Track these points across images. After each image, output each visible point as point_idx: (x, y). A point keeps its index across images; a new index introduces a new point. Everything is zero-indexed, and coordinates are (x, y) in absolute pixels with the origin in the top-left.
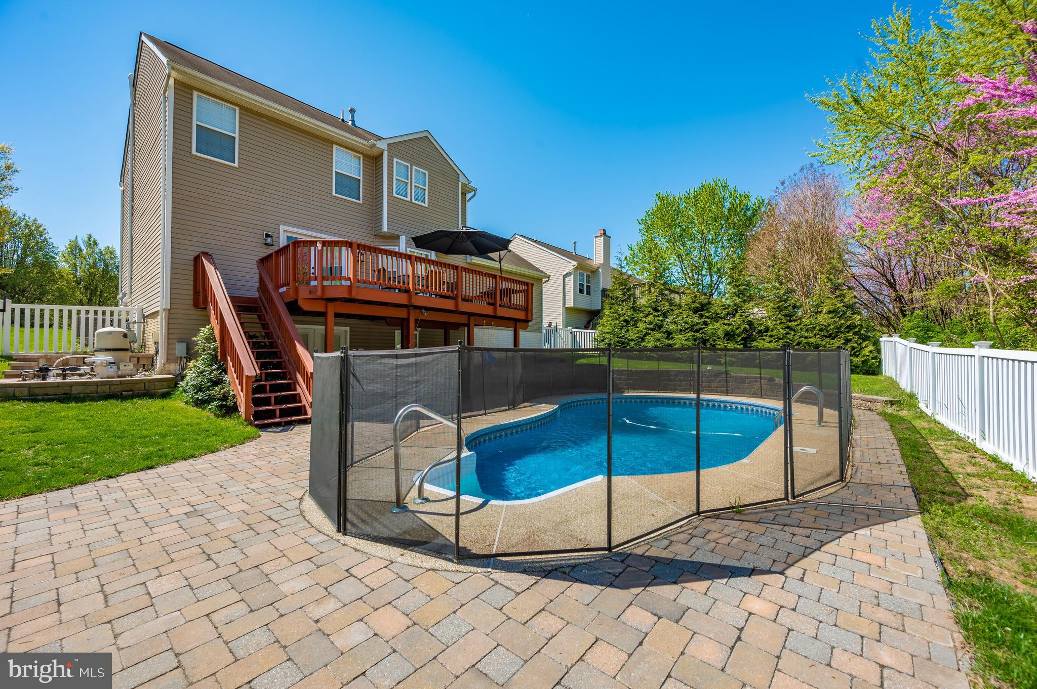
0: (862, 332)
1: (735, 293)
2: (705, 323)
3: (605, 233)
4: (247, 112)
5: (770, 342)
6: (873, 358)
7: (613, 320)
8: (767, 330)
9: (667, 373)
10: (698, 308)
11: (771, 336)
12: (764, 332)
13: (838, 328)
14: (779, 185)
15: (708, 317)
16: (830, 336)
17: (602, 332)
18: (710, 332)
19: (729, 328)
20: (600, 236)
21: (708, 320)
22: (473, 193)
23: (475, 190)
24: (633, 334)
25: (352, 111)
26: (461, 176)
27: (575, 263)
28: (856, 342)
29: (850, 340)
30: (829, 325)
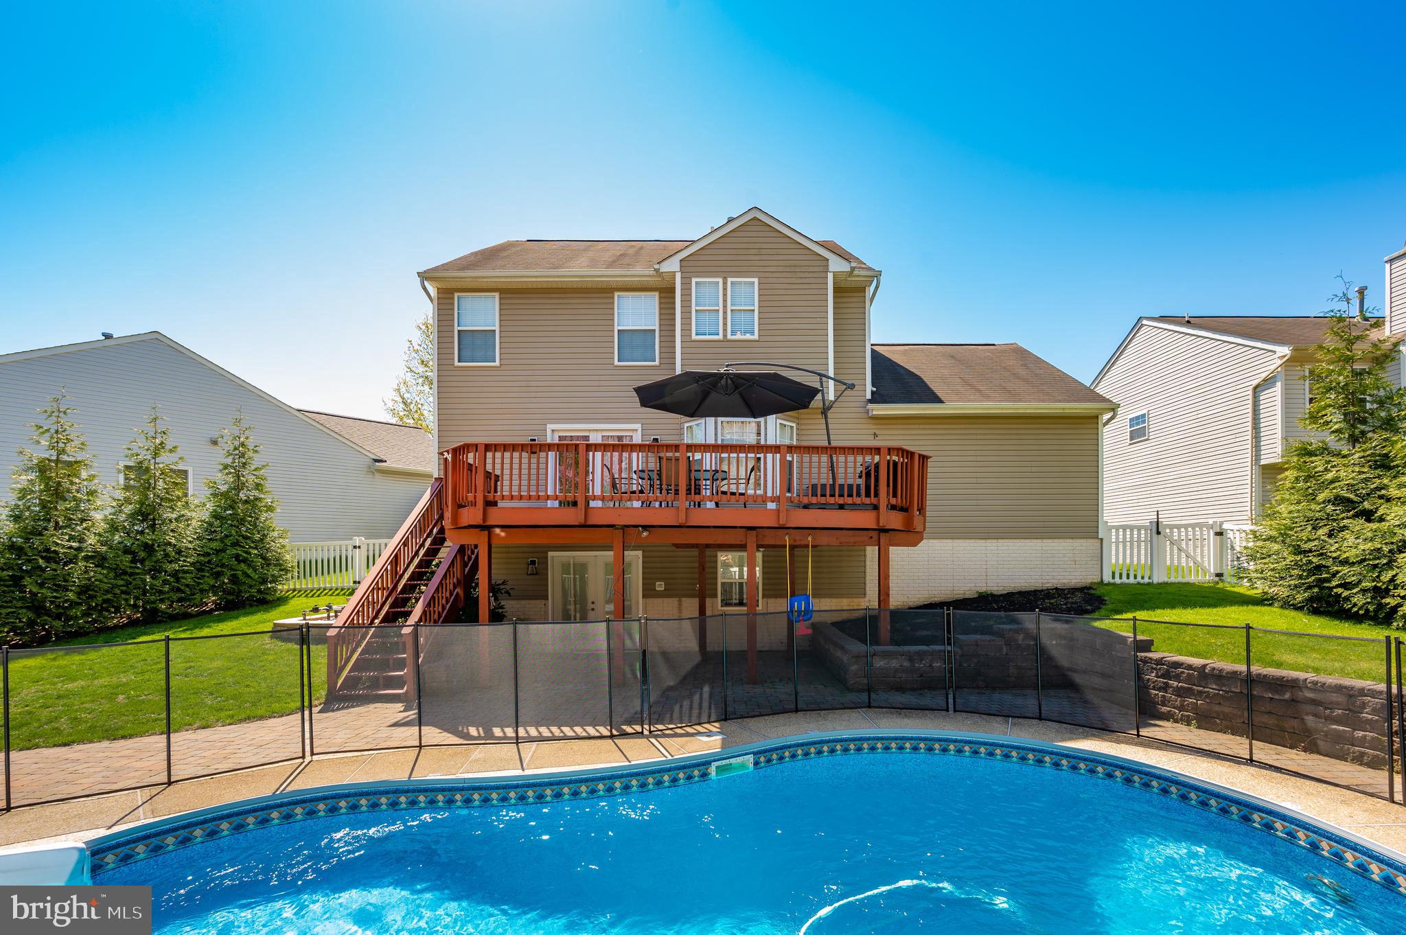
4: (509, 294)
23: (879, 276)
26: (833, 259)
27: (1285, 351)
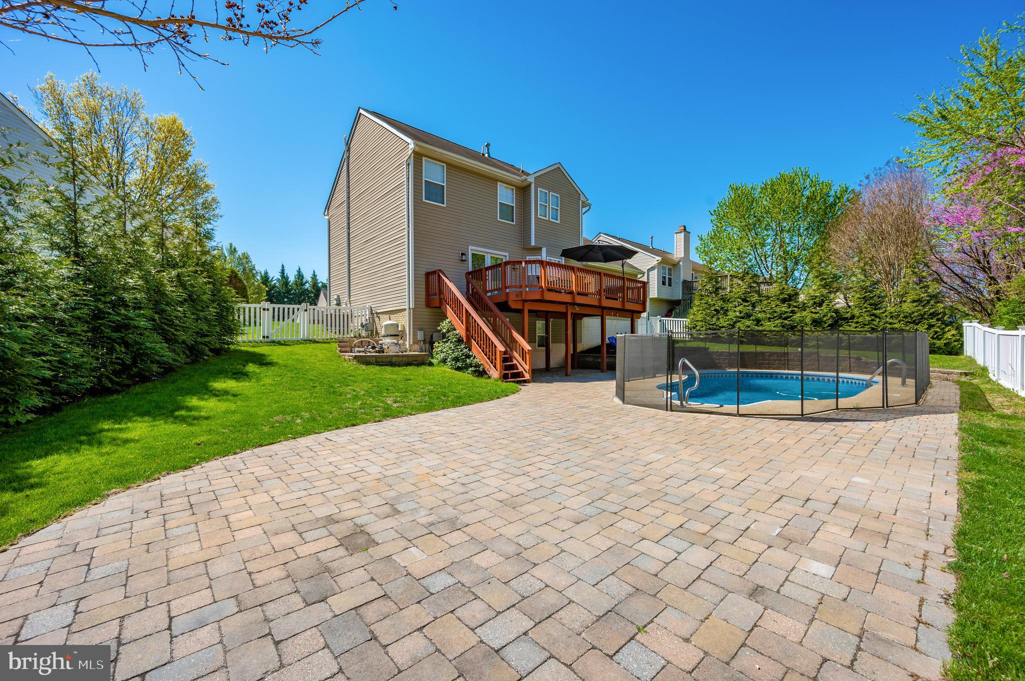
0: (945, 318)
1: (822, 285)
2: (793, 312)
3: (685, 229)
4: (452, 167)
5: (856, 327)
6: (955, 341)
7: (704, 310)
8: (853, 317)
9: (763, 353)
10: (785, 298)
11: (857, 323)
12: (850, 319)
13: (922, 315)
14: (863, 178)
15: (796, 307)
16: (914, 322)
17: (692, 321)
18: (797, 320)
19: (816, 316)
20: (681, 232)
21: (796, 309)
22: (588, 208)
23: (590, 205)
24: (723, 322)
25: (488, 145)
26: (582, 196)
27: (660, 258)
28: (939, 327)
29: (933, 326)
30: (913, 313)
